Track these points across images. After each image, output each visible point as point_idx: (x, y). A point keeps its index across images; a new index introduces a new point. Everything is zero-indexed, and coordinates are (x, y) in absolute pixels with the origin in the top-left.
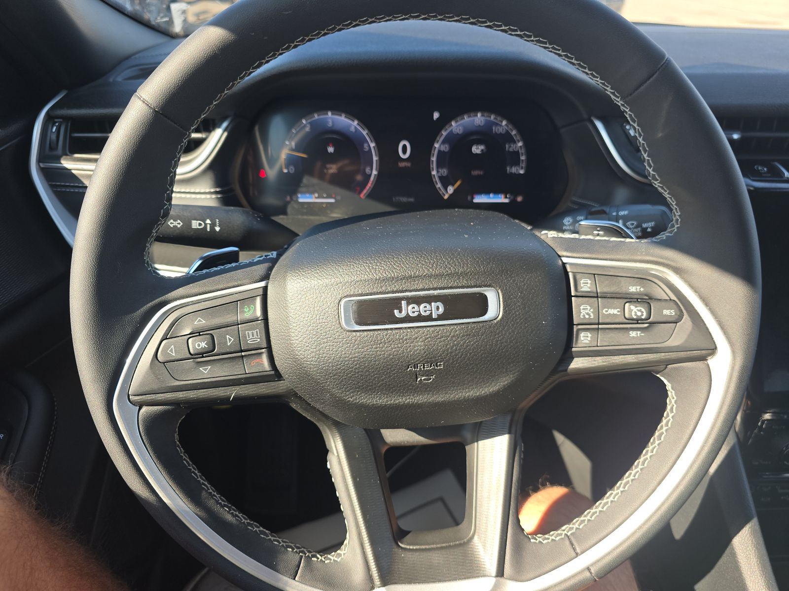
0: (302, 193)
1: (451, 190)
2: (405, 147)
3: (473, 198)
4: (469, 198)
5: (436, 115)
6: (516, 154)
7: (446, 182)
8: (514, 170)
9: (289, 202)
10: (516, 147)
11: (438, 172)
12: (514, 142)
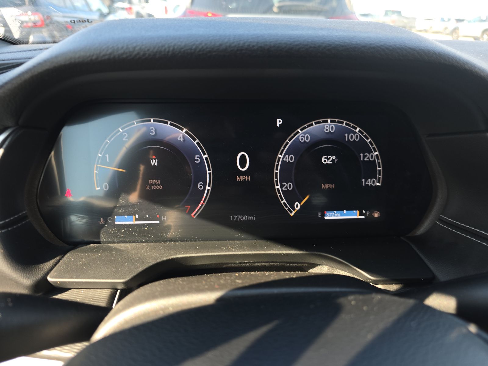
0: (118, 215)
1: (298, 206)
2: (243, 158)
3: (323, 215)
4: (319, 215)
5: (279, 122)
6: (372, 164)
7: (291, 197)
8: (369, 182)
9: (102, 226)
10: (372, 156)
11: (282, 186)
12: (370, 152)
